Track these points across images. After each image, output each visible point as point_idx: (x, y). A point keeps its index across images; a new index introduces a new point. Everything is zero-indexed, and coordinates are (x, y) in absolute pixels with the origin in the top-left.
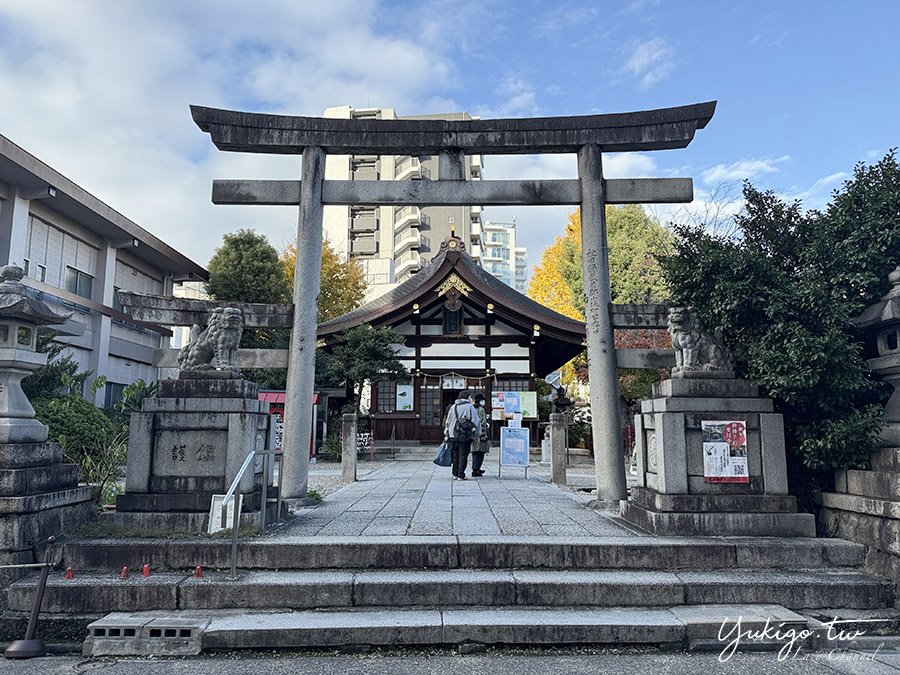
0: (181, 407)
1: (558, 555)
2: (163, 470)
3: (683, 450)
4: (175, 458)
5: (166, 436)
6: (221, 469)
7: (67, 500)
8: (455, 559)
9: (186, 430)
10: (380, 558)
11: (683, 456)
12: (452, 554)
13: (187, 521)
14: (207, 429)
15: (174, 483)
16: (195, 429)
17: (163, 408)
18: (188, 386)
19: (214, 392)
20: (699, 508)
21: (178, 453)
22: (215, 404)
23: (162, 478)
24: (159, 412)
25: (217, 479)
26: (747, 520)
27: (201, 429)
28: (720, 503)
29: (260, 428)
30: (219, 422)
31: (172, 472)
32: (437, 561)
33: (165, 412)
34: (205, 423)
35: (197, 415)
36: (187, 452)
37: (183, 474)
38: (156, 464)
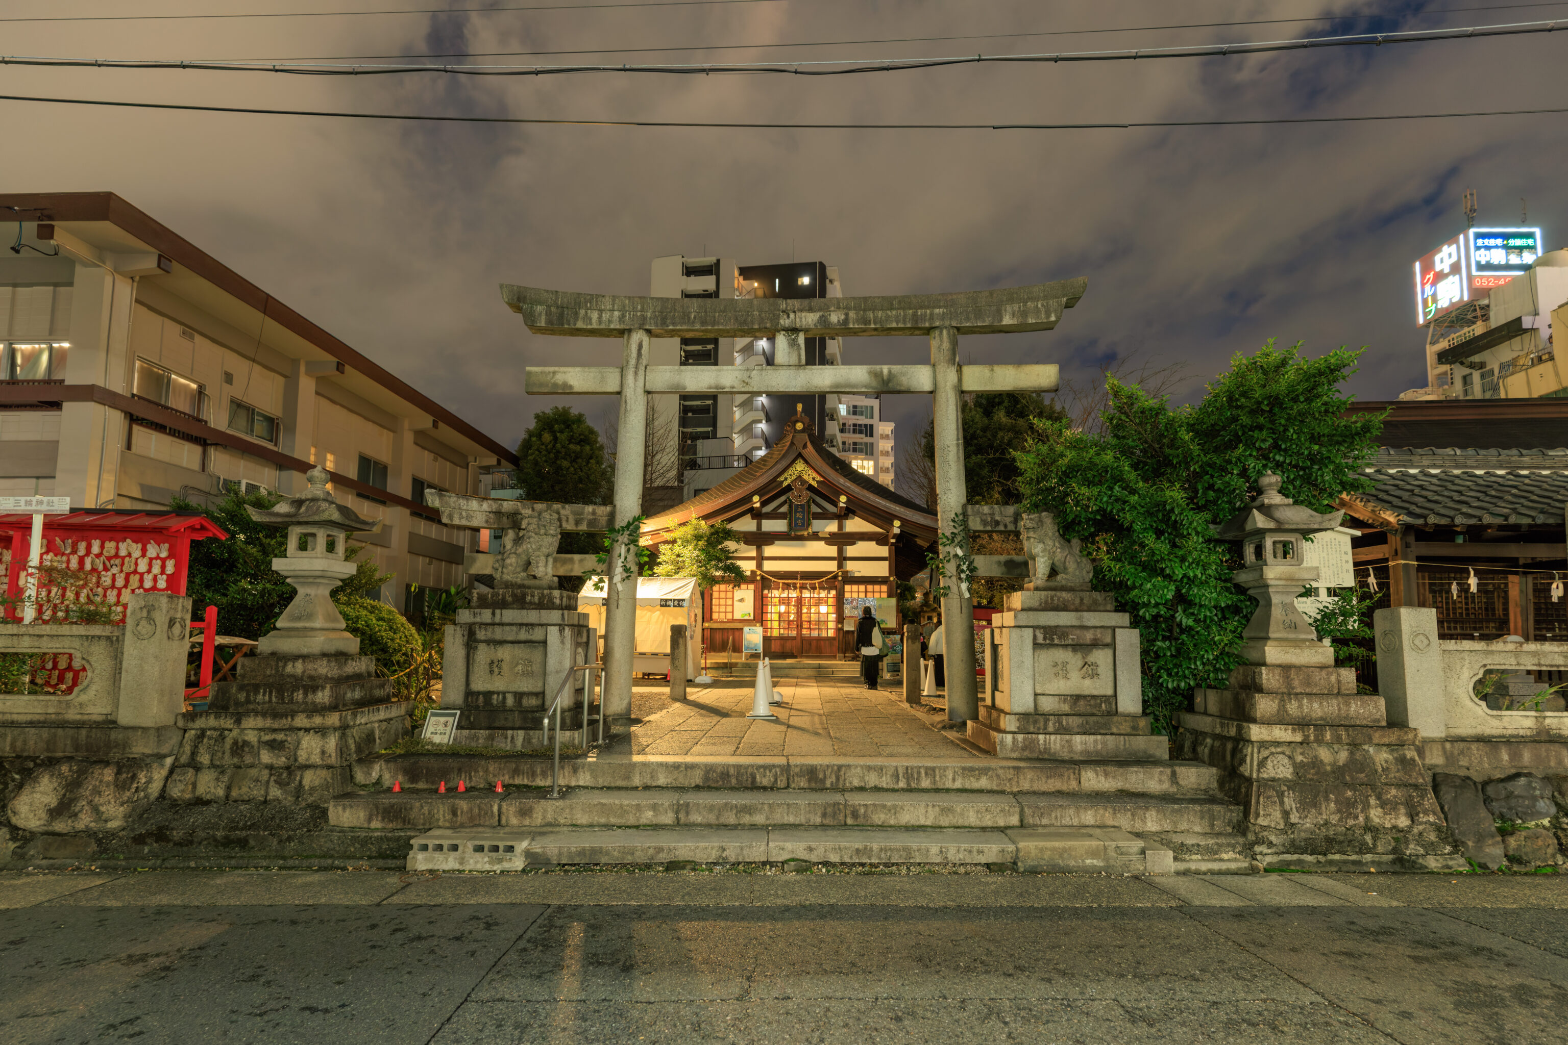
0: (497, 619)
1: (892, 776)
2: (479, 685)
3: (1030, 666)
4: (492, 672)
5: (482, 647)
6: (540, 684)
7: (382, 715)
8: (784, 779)
9: (502, 642)
10: (706, 778)
11: (1030, 673)
12: (782, 774)
13: (506, 738)
14: (525, 642)
15: (491, 699)
16: (512, 642)
17: (478, 620)
18: (504, 595)
19: (531, 603)
20: (1045, 729)
21: (494, 666)
22: (532, 616)
23: (479, 693)
24: (474, 624)
25: (536, 694)
26: (1096, 741)
27: (519, 642)
28: (1068, 723)
29: (580, 640)
30: (538, 634)
31: (489, 687)
32: (765, 782)
33: (481, 624)
34: (523, 635)
35: (514, 628)
36: (505, 666)
37: (501, 689)
38: (472, 678)
